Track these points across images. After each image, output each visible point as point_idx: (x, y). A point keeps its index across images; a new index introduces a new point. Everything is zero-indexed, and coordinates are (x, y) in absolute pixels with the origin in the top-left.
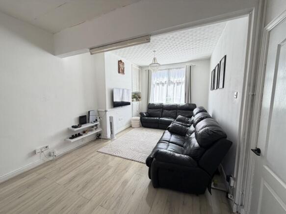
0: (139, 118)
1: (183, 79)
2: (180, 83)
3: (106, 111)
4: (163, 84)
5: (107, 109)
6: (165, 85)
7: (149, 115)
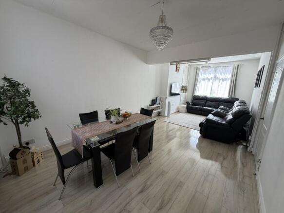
0: (186, 106)
1: (229, 76)
2: (226, 79)
3: (166, 98)
4: (209, 80)
5: (167, 97)
6: (211, 81)
7: (194, 104)
